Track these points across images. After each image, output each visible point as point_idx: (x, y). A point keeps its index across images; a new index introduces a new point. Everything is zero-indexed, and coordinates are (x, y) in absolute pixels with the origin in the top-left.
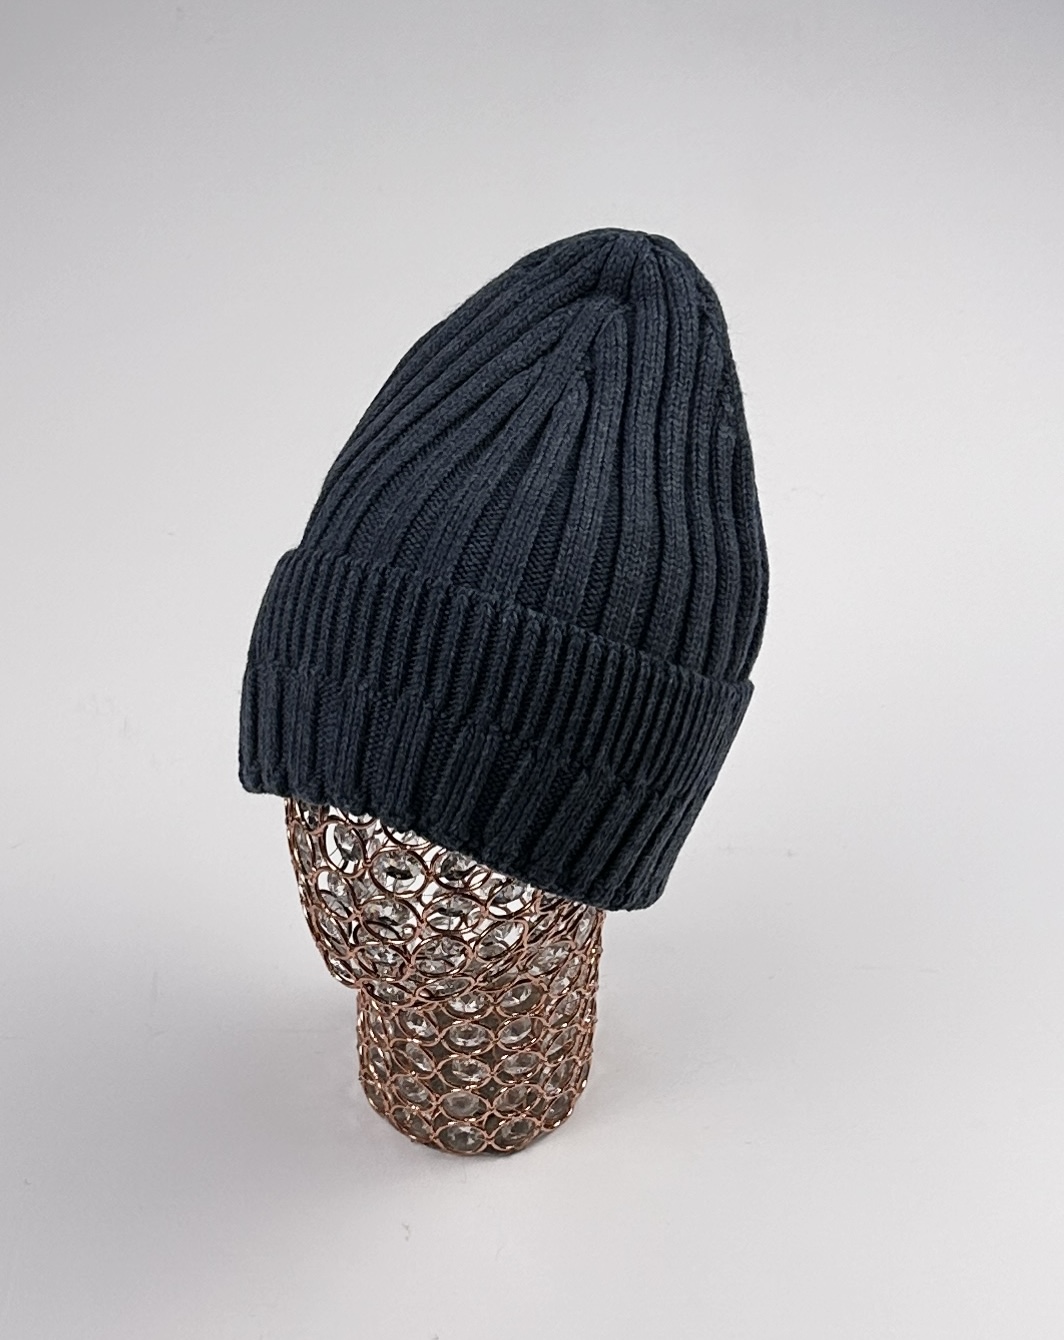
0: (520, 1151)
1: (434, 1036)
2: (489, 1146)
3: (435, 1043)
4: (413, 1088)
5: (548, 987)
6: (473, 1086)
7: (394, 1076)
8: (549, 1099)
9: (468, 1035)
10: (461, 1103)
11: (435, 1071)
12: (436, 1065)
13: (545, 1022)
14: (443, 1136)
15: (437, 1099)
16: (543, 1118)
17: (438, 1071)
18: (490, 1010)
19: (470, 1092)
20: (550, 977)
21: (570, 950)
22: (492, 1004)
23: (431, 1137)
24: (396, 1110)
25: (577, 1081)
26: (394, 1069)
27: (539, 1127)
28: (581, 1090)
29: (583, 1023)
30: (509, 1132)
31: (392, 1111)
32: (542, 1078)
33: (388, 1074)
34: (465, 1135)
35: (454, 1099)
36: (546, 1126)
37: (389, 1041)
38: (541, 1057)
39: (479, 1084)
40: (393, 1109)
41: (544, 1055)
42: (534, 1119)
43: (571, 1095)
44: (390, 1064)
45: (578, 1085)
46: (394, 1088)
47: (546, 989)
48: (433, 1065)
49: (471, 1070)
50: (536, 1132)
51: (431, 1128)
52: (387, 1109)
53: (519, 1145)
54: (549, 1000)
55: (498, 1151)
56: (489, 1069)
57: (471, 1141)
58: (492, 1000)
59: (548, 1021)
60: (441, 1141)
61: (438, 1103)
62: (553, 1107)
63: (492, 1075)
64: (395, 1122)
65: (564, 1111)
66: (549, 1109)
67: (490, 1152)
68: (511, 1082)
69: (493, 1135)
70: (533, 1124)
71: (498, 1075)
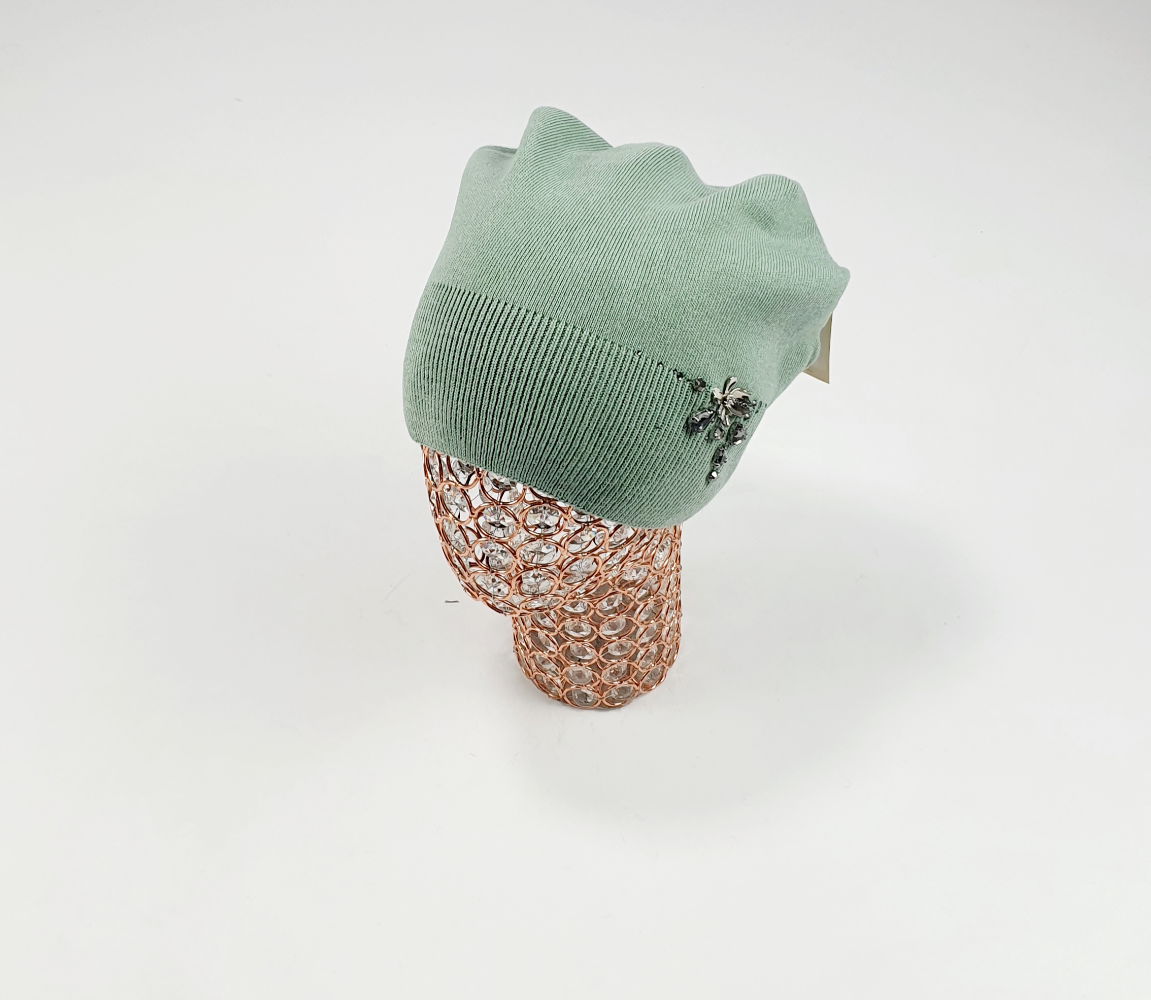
0: (626, 705)
1: (555, 629)
2: (602, 702)
3: (555, 634)
4: (543, 662)
5: (635, 597)
6: (587, 663)
7: (532, 653)
8: (645, 671)
9: (578, 629)
10: (580, 675)
11: (557, 652)
12: (558, 648)
13: (634, 621)
14: (569, 694)
15: (561, 671)
16: (641, 685)
17: (559, 652)
18: (592, 612)
19: (584, 666)
20: (636, 589)
21: (649, 571)
22: (593, 609)
23: (560, 695)
24: (536, 676)
25: (668, 657)
27: (638, 690)
28: (671, 664)
29: (668, 619)
30: (617, 694)
31: (534, 676)
32: (639, 656)
33: (528, 652)
34: (586, 694)
35: (574, 671)
36: (644, 689)
37: (526, 629)
38: (634, 644)
39: (589, 661)
40: (534, 674)
41: (636, 642)
42: (635, 686)
43: (664, 667)
45: (669, 659)
46: (532, 660)
47: (633, 598)
48: (556, 648)
49: (584, 652)
50: (636, 695)
51: (561, 690)
53: (625, 702)
54: (637, 606)
55: (609, 707)
56: (596, 653)
57: (589, 700)
58: (592, 606)
59: (637, 620)
60: (568, 698)
61: (562, 674)
62: (648, 676)
63: (598, 657)
64: (537, 684)
65: (659, 678)
66: (646, 677)
67: (603, 707)
68: (614, 661)
69: (603, 696)
70: (634, 688)
71: (603, 657)
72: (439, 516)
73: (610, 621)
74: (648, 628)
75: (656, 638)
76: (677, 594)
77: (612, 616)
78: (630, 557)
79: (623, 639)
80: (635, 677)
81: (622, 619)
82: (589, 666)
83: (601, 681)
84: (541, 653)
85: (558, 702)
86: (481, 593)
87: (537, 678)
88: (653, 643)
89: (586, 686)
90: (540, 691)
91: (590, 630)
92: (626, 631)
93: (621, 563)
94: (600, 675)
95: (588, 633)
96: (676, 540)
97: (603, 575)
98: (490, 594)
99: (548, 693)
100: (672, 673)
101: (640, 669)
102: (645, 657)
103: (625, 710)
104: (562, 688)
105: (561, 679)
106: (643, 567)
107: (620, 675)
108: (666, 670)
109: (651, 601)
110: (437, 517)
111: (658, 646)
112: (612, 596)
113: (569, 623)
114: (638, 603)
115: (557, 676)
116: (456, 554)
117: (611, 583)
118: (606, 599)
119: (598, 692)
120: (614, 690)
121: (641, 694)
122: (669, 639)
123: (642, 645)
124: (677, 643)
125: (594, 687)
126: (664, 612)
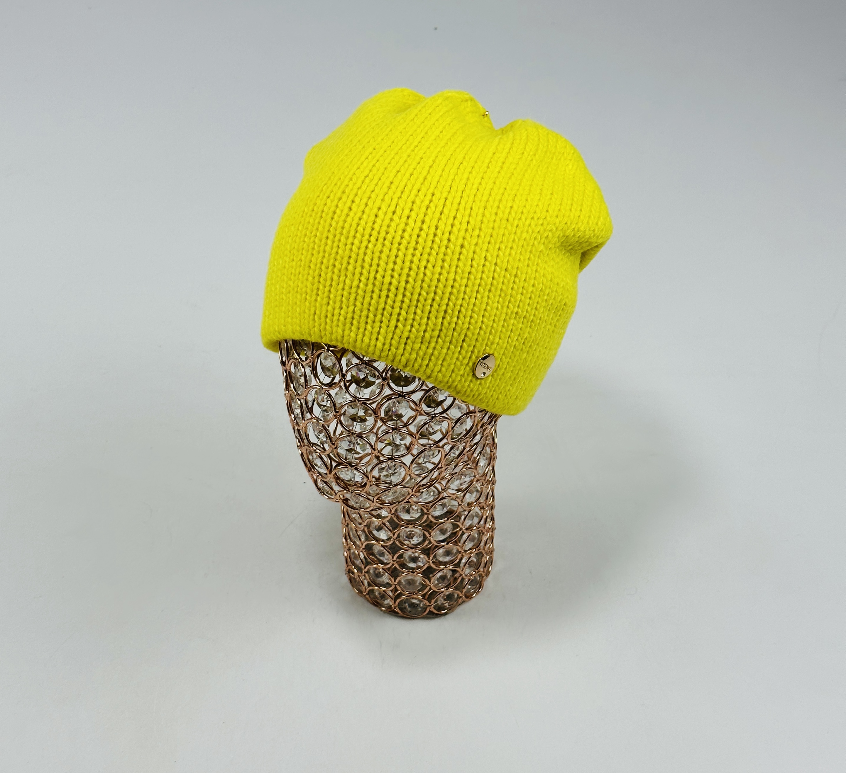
0: (450, 613)
1: (391, 537)
10: (411, 583)
15: (395, 582)
22: (426, 514)
23: (392, 606)
25: (485, 567)
26: (367, 564)
27: (461, 597)
28: (488, 573)
29: (486, 528)
36: (467, 597)
37: (362, 545)
44: (364, 561)
45: (486, 570)
51: (393, 601)
52: (363, 589)
53: (450, 610)
55: (437, 614)
56: (427, 559)
59: (462, 524)
60: (399, 608)
61: (396, 583)
63: (429, 562)
64: (370, 599)
67: (432, 615)
68: (442, 567)
70: (458, 595)
71: (433, 562)
77: (442, 521)
83: (430, 589)
88: (474, 550)
90: (372, 606)
95: (421, 539)
107: (446, 581)
120: (441, 598)
121: (464, 602)
123: (466, 551)
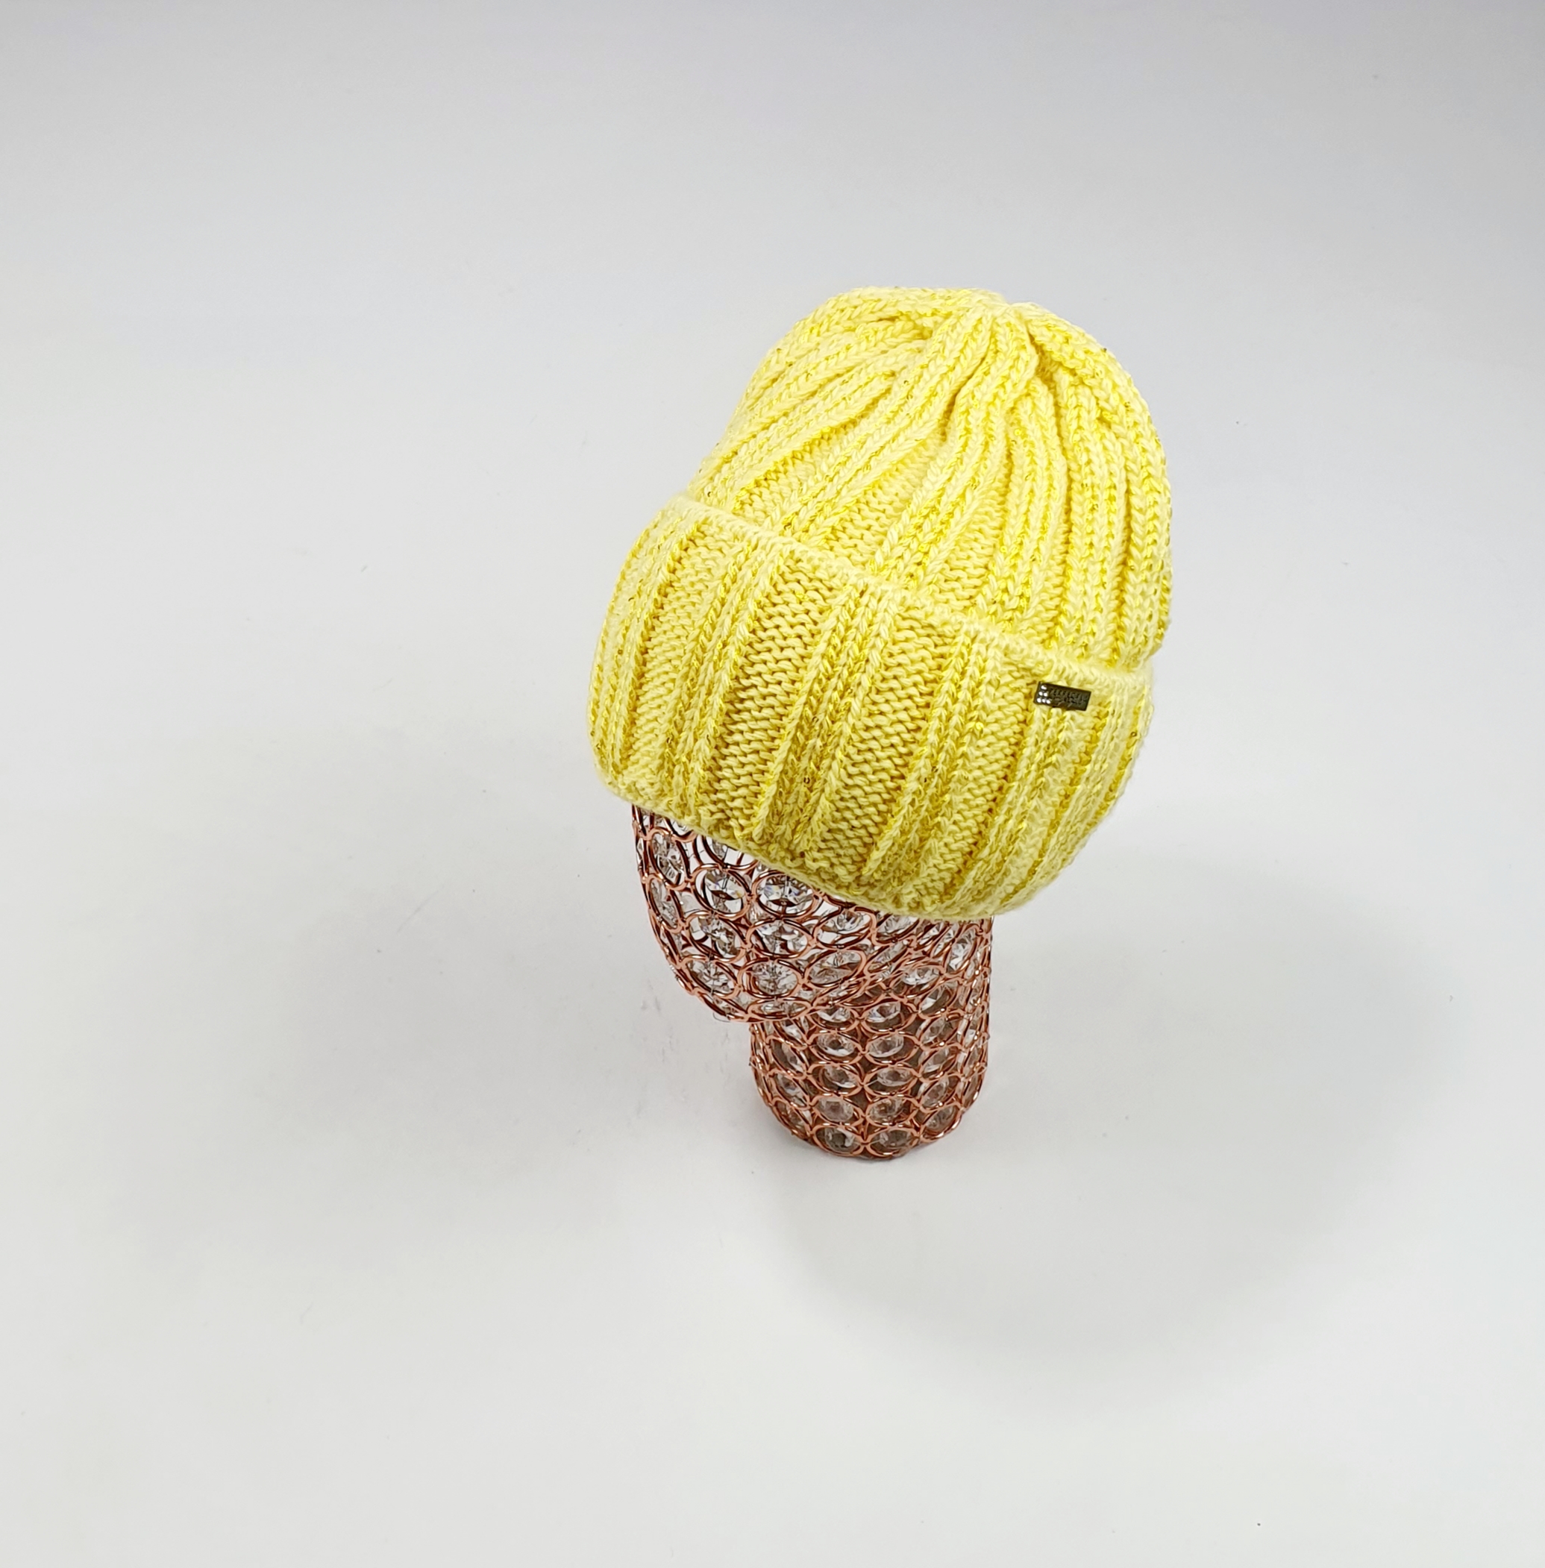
2: (865, 1149)
3: (803, 1048)
4: (787, 1085)
5: (918, 1008)
6: (846, 1093)
7: (773, 1071)
8: (929, 1111)
9: (836, 1045)
11: (805, 1074)
12: (807, 1069)
13: (916, 1041)
14: (820, 1133)
16: (922, 1130)
17: (808, 1074)
18: (857, 1023)
19: (842, 1097)
20: (921, 997)
21: (941, 974)
24: (776, 1102)
30: (887, 1139)
31: (773, 1102)
32: (922, 1089)
33: (767, 1067)
34: (844, 1136)
35: (828, 1102)
38: (915, 1073)
39: (850, 1090)
40: (775, 1099)
41: (917, 1070)
42: (914, 1132)
43: (957, 1108)
46: (772, 1079)
47: (915, 1009)
48: (805, 1068)
49: (843, 1077)
50: (915, 1143)
54: (919, 1021)
57: (847, 1144)
58: (856, 1015)
62: (935, 1119)
65: (948, 1123)
66: (930, 1120)
69: (869, 1140)
72: (646, 875)
73: (883, 1038)
74: (936, 1051)
75: (948, 1066)
76: (983, 1007)
78: (910, 954)
79: (898, 1064)
80: (916, 1117)
81: (898, 1036)
82: (850, 1097)
84: (784, 1072)
85: (805, 1142)
86: (695, 984)
87: (779, 1104)
89: (843, 1124)
91: (852, 1049)
92: (906, 1052)
93: (894, 960)
94: (864, 1112)
96: (984, 934)
97: (868, 976)
98: (708, 989)
99: (790, 1128)
100: (971, 1117)
101: (921, 1108)
102: (930, 1091)
103: (897, 1163)
104: (811, 1123)
105: (811, 1110)
106: (931, 967)
108: (959, 1113)
109: (942, 1015)
110: (643, 875)
111: (950, 1078)
112: (887, 1004)
113: (823, 1035)
114: (922, 1016)
115: (806, 1106)
116: (665, 930)
117: (884, 986)
118: (877, 1007)
119: (862, 1135)
122: (967, 1069)
124: (980, 1076)
125: (857, 1127)
126: (960, 1032)
